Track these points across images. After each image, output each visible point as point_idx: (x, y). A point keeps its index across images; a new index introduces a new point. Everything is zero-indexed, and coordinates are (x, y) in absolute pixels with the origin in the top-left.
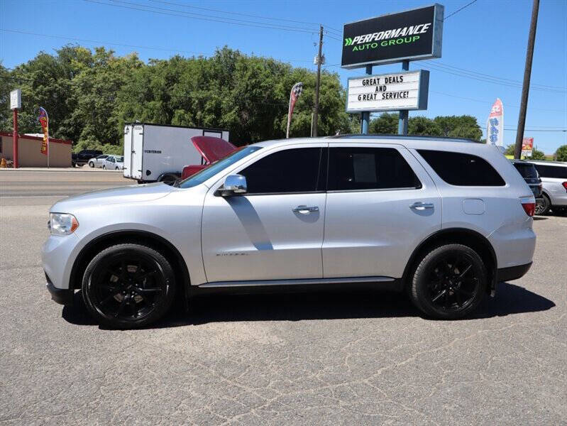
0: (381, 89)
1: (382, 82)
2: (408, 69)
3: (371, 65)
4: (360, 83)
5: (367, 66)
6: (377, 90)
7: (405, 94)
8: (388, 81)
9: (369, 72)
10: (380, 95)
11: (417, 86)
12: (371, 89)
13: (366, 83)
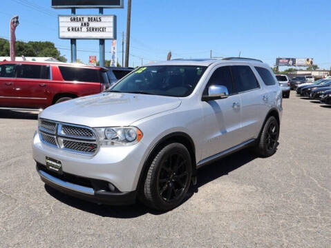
0: (85, 24)
1: (86, 20)
2: (102, 13)
3: (75, 8)
4: (69, 19)
5: (72, 8)
6: (82, 25)
7: (103, 29)
8: (90, 19)
9: (74, 12)
10: (84, 29)
11: (112, 24)
12: (78, 25)
13: (73, 20)
